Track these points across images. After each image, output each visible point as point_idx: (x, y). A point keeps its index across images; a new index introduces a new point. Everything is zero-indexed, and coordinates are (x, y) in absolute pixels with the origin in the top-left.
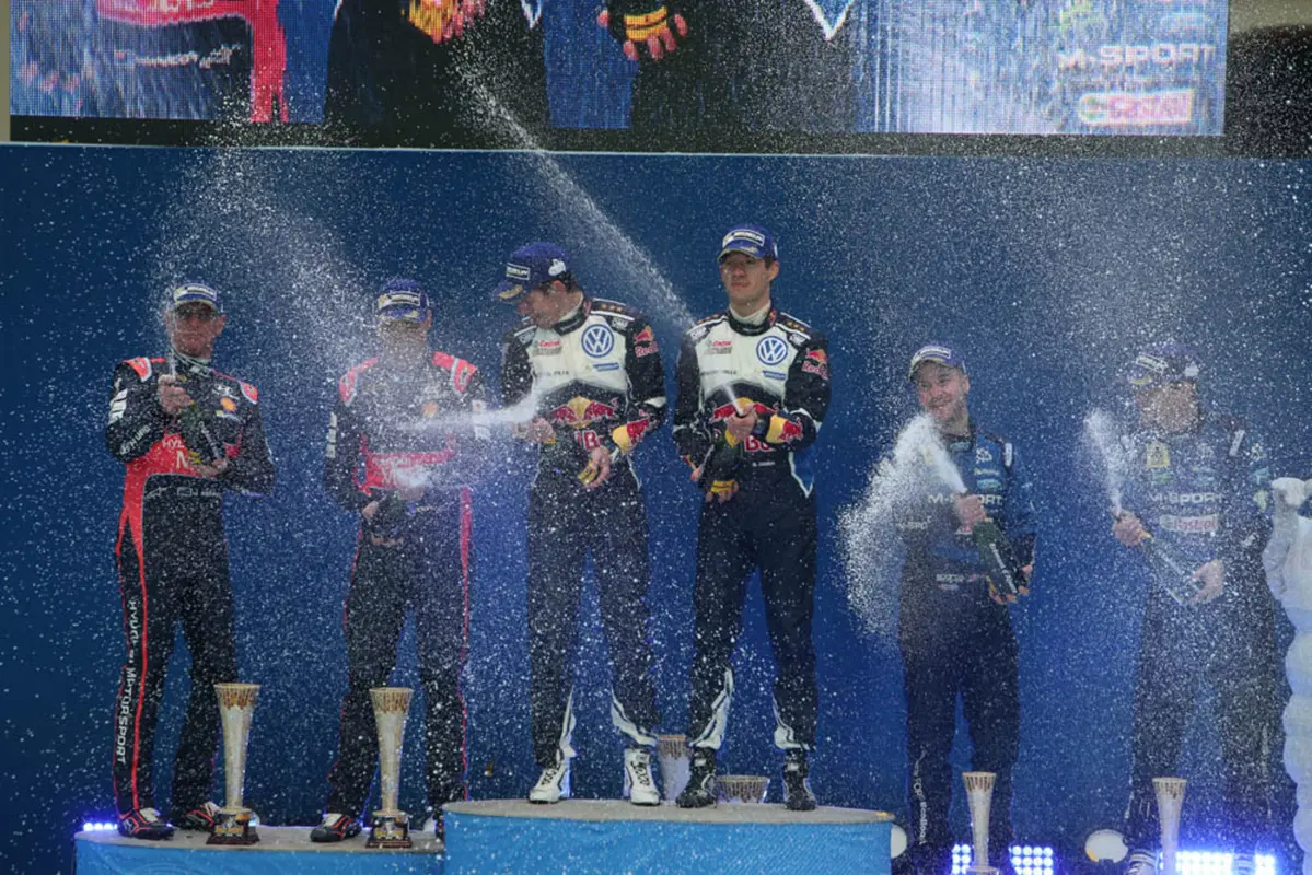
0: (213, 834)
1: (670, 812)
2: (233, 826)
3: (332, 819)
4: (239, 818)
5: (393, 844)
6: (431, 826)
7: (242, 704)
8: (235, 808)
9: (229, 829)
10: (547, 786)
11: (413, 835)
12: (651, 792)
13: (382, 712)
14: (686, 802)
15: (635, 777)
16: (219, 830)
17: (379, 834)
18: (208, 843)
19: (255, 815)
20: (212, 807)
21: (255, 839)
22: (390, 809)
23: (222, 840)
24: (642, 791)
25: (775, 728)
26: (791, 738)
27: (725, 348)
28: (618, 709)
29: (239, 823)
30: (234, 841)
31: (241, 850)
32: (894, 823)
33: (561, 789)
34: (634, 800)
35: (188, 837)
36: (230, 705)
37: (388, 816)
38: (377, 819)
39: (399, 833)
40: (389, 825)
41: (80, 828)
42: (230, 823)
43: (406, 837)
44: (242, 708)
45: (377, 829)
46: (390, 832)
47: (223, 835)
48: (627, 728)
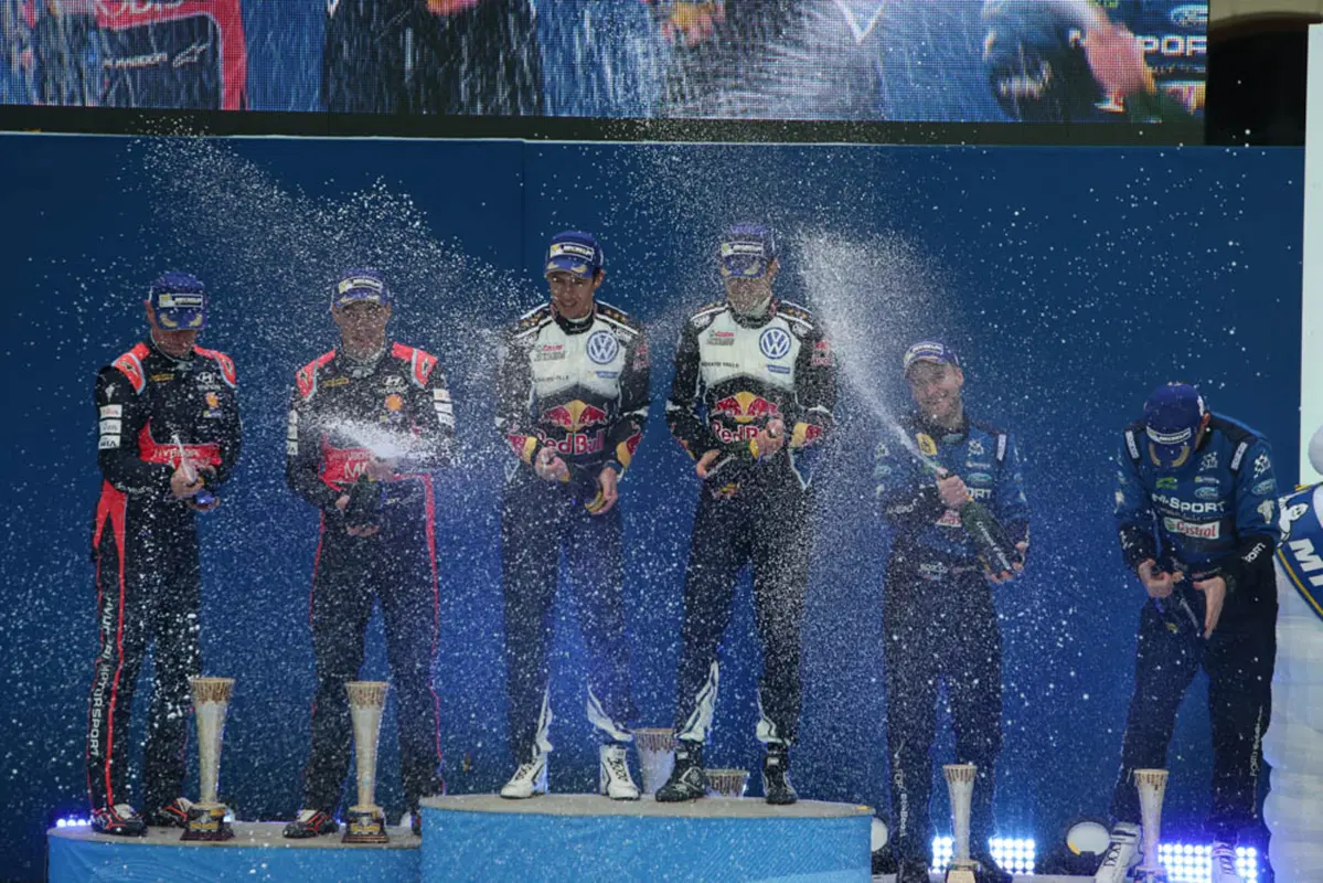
0: (188, 830)
1: (649, 807)
2: (208, 822)
3: (306, 815)
4: (212, 814)
5: (368, 839)
6: (407, 821)
7: (216, 698)
8: (209, 802)
9: (203, 824)
10: (520, 782)
11: (390, 830)
12: (630, 787)
13: (358, 707)
14: (667, 796)
15: (612, 773)
16: (194, 826)
17: (355, 829)
18: (181, 839)
19: (230, 811)
20: (185, 803)
21: (231, 835)
23: (197, 835)
24: (621, 786)
25: (757, 722)
26: (773, 732)
27: (730, 339)
28: (596, 706)
29: (213, 818)
30: (209, 836)
31: (214, 845)
32: (875, 816)
33: (535, 784)
34: (612, 794)
35: (162, 833)
36: (204, 700)
37: (364, 811)
38: (353, 814)
39: (375, 829)
40: (365, 820)
41: (53, 825)
42: (204, 819)
43: (382, 831)
44: (216, 702)
45: (352, 825)
46: (366, 827)
47: (198, 831)
48: (606, 724)
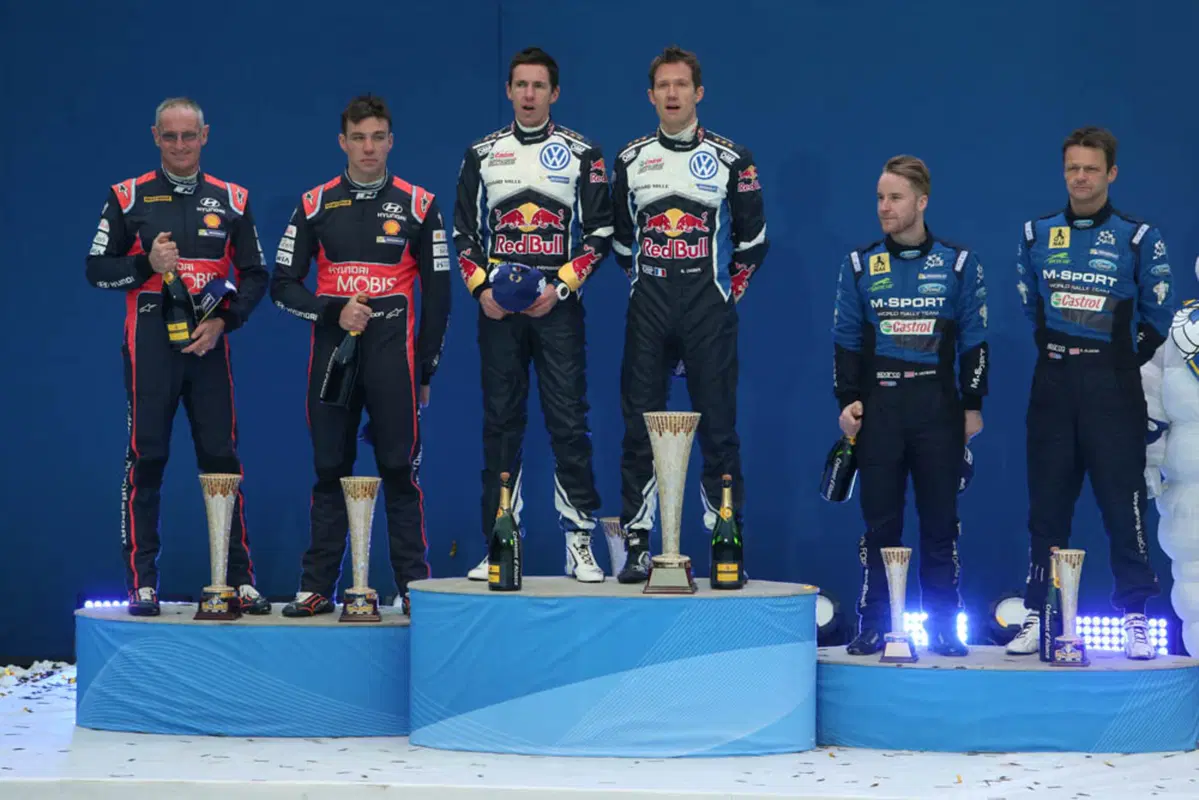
0: (201, 609)
1: (614, 588)
2: (218, 603)
3: (303, 597)
4: (223, 596)
5: (363, 618)
6: (398, 602)
7: (224, 493)
8: (219, 586)
9: (215, 605)
11: (383, 610)
12: (595, 571)
13: (352, 499)
14: (629, 577)
15: (579, 558)
16: (206, 607)
17: (351, 609)
18: (195, 619)
22: (360, 586)
23: (210, 616)
24: (587, 570)
25: (704, 512)
27: (657, 164)
28: (562, 496)
29: (224, 600)
30: (218, 616)
31: (226, 625)
32: (820, 594)
34: (579, 577)
35: (178, 613)
36: (213, 494)
37: (359, 593)
38: (349, 596)
39: (369, 609)
40: (360, 601)
41: (81, 605)
42: (215, 600)
43: (375, 612)
44: (224, 496)
45: (349, 605)
46: (361, 607)
47: (210, 611)
48: (569, 513)
